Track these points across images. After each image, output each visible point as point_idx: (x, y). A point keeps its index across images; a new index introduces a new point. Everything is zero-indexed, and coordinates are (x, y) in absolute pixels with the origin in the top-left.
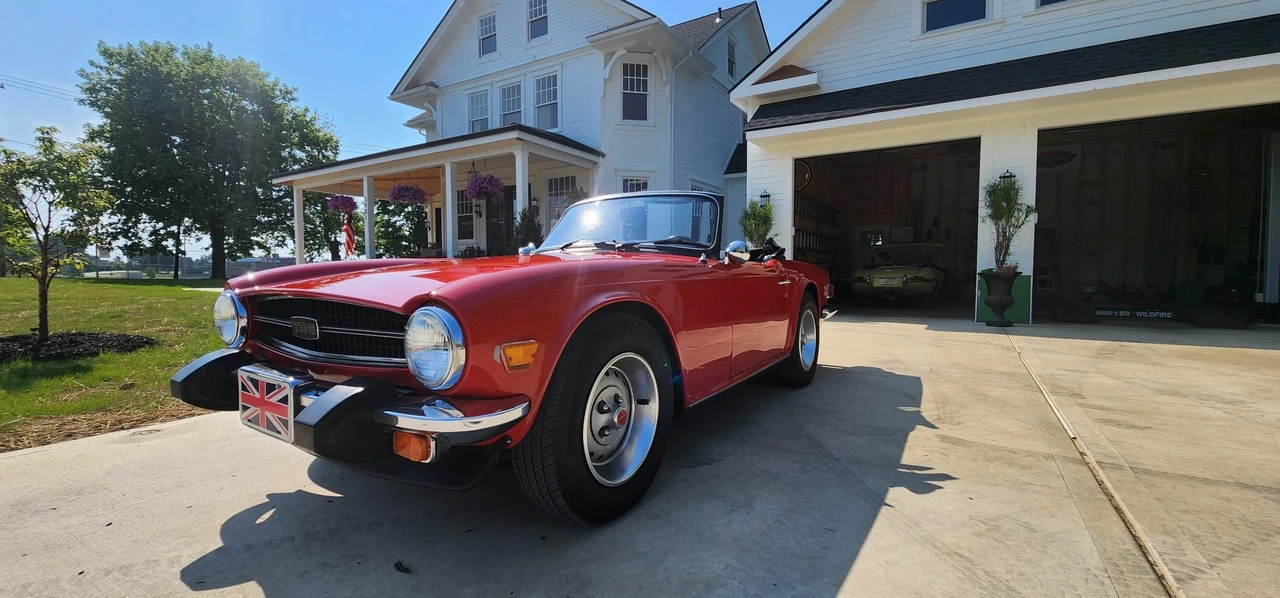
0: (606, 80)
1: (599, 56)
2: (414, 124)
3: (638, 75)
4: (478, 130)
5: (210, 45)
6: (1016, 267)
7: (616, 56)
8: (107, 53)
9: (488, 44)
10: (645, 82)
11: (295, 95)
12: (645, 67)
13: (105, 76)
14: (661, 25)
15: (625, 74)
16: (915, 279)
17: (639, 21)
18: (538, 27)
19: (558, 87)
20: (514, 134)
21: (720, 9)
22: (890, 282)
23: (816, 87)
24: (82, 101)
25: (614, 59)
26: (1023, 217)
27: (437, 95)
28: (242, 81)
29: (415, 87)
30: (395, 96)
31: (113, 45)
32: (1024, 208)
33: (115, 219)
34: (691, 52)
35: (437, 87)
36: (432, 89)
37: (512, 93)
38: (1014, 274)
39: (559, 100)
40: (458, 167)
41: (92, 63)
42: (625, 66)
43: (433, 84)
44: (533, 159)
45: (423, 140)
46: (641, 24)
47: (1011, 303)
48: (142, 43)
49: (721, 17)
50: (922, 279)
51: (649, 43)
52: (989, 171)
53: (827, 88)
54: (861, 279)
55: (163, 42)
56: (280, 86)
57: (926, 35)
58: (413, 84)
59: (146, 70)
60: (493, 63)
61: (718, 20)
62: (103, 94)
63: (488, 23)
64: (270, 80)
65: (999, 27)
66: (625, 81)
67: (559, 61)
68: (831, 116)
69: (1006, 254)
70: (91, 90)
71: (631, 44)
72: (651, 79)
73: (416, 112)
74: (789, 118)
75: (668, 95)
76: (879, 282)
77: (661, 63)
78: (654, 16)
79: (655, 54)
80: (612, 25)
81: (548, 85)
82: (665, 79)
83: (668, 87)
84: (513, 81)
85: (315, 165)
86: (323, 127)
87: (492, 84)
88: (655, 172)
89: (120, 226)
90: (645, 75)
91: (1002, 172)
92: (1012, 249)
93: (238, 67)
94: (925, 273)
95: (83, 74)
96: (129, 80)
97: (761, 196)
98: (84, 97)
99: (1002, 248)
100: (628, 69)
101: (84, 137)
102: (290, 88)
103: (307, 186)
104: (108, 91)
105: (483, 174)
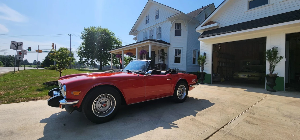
0: (171, 27)
1: (170, 22)
2: (134, 39)
3: (179, 25)
4: (145, 40)
5: (100, 26)
6: (277, 74)
7: (174, 21)
8: (85, 29)
9: (147, 21)
10: (181, 27)
11: (115, 34)
12: (181, 23)
13: (85, 33)
14: (183, 14)
15: (176, 25)
16: (252, 76)
17: (178, 13)
18: (157, 17)
19: (161, 29)
20: (148, 41)
21: (203, 7)
22: (244, 76)
23: (217, 26)
24: (81, 38)
25: (173, 22)
26: (279, 60)
27: (137, 33)
28: (105, 32)
29: (134, 32)
30: (130, 34)
31: (86, 28)
32: (279, 57)
33: (85, 59)
34: (192, 19)
35: (138, 31)
36: (136, 32)
37: (152, 31)
38: (276, 76)
39: (161, 33)
40: (138, 48)
41: (83, 31)
42: (176, 23)
43: (137, 31)
44: (153, 46)
45: (136, 42)
46: (179, 14)
47: (275, 85)
48: (91, 27)
49: (203, 9)
50: (254, 76)
51: (181, 18)
52: (269, 46)
53: (221, 26)
54: (235, 75)
55: (93, 26)
56: (112, 32)
57: (249, 10)
58: (133, 31)
59: (90, 32)
60: (149, 25)
61: (202, 9)
62: (84, 36)
63: (147, 17)
64: (110, 32)
65: (272, 6)
66: (176, 27)
67: (161, 24)
68: (220, 34)
69: (273, 70)
70: (83, 36)
71: (177, 18)
72: (182, 26)
73: (134, 37)
74: (209, 35)
75: (186, 29)
76: (241, 76)
77: (184, 22)
78: (181, 12)
79: (183, 20)
80: (173, 15)
81: (159, 29)
82: (185, 26)
83: (186, 27)
84: (152, 29)
85: (117, 48)
86: (119, 40)
87: (148, 30)
88: (183, 48)
89: (86, 60)
90: (181, 25)
91: (273, 47)
92: (275, 69)
93: (104, 30)
94: (255, 74)
95: (82, 33)
96: (88, 34)
97: (203, 54)
98: (81, 37)
99: (272, 68)
100: (176, 24)
101: (81, 44)
102: (114, 33)
103: (113, 53)
104: (85, 36)
105: (144, 49)
